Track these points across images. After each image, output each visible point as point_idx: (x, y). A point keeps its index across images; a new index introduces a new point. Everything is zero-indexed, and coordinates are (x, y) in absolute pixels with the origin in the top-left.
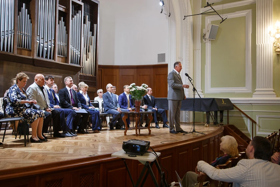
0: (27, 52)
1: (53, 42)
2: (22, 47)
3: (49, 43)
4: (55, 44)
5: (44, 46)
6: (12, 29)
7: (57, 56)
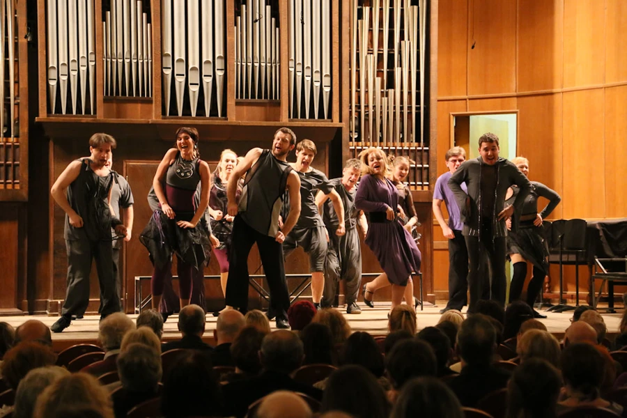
0: (139, 106)
1: (219, 64)
2: (124, 93)
3: (207, 70)
4: (225, 69)
5: (189, 82)
6: (90, 51)
7: (234, 103)
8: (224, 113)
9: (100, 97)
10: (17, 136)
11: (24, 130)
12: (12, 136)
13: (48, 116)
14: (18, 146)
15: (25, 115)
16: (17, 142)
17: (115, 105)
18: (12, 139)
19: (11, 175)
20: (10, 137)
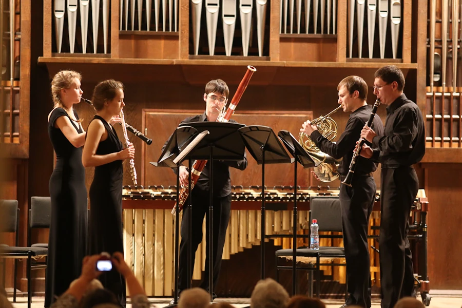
0: (162, 42)
2: (144, 27)
5: (224, 13)
7: (278, 39)
8: (266, 52)
9: (115, 32)
10: (17, 79)
11: (25, 71)
12: (12, 79)
13: (53, 56)
14: (18, 92)
15: (26, 53)
16: (18, 87)
17: (133, 42)
18: (11, 83)
19: (9, 126)
20: (10, 80)
